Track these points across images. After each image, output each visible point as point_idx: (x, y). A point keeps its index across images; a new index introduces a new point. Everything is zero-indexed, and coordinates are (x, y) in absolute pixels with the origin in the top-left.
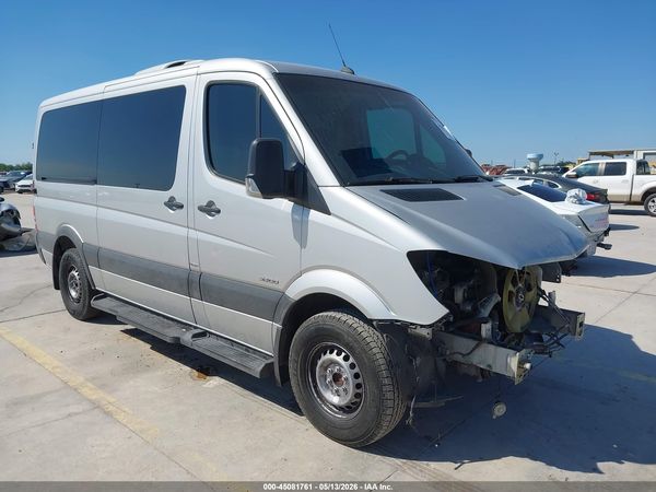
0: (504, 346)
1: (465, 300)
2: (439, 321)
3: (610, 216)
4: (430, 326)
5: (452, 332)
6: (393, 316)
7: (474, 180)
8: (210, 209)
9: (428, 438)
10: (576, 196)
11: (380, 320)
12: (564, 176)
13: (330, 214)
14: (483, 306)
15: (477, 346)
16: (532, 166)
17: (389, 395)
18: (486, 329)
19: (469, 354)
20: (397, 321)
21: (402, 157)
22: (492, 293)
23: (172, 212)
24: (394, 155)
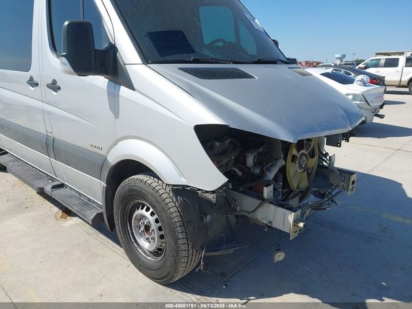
0: (282, 206)
1: (255, 164)
2: (221, 188)
3: (385, 95)
4: (213, 192)
5: (242, 192)
6: (183, 181)
7: (274, 62)
8: (54, 86)
9: (223, 275)
10: (362, 81)
11: (174, 186)
12: (357, 67)
13: (134, 89)
14: (269, 170)
15: (260, 205)
16: (338, 62)
17: (183, 247)
18: (267, 192)
19: (254, 211)
20: (187, 186)
21: (221, 44)
22: (277, 159)
23: (32, 88)
24: (214, 42)
